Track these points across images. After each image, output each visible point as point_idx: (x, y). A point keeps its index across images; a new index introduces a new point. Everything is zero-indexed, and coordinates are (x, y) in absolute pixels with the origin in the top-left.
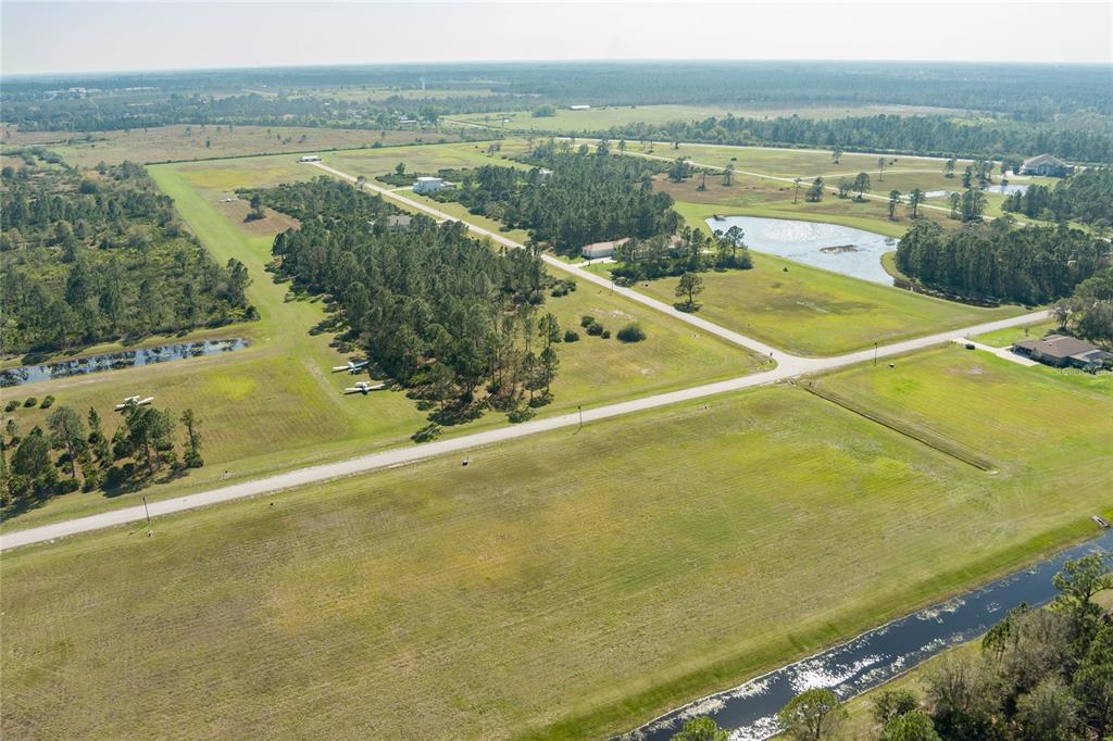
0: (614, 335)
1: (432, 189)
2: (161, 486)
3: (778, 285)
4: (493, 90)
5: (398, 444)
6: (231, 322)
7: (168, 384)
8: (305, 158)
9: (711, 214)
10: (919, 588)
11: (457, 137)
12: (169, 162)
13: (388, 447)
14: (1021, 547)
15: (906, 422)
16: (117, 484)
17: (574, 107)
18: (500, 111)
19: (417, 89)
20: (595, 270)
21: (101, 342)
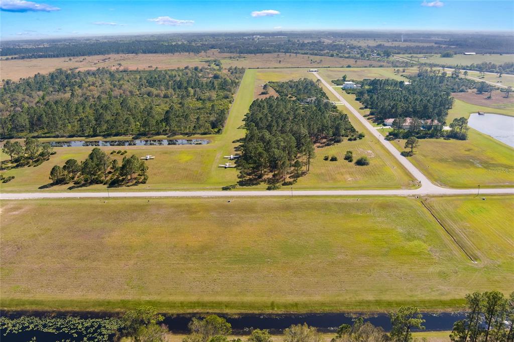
0: (355, 161)
1: (349, 87)
2: (126, 188)
3: (469, 150)
4: (436, 43)
5: (215, 189)
6: (210, 134)
7: (166, 153)
8: (311, 70)
9: (478, 111)
10: (359, 302)
11: (390, 65)
12: (258, 68)
13: (211, 189)
14: (441, 301)
15: (455, 227)
16: (114, 184)
17: (466, 53)
18: (427, 53)
19: (400, 41)
20: (382, 131)
21: (162, 135)
